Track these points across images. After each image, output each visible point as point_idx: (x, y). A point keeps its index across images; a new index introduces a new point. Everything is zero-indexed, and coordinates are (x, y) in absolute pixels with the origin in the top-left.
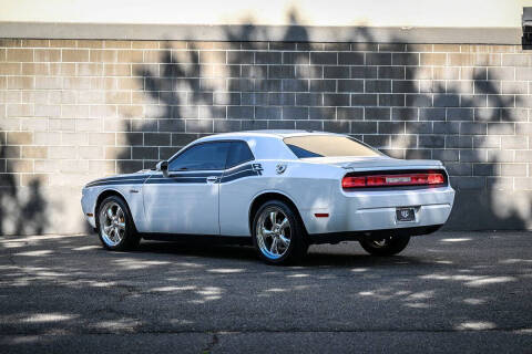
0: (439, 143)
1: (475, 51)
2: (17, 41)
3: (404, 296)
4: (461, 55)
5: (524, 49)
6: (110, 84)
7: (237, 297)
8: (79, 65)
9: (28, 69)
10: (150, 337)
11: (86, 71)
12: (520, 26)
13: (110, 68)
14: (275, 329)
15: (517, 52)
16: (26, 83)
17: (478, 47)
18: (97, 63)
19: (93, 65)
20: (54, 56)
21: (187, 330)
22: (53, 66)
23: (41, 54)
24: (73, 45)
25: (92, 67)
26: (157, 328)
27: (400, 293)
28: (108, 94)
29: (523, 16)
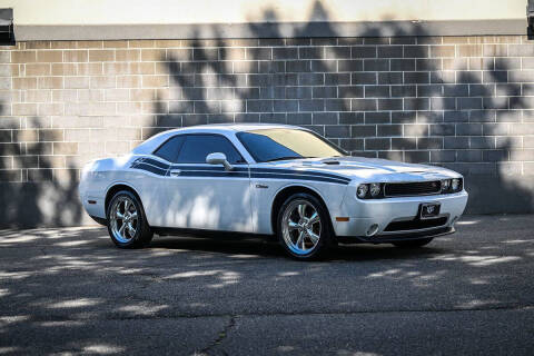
0: (449, 131)
1: (482, 41)
2: (46, 43)
3: (414, 276)
4: (468, 47)
5: (529, 39)
6: (135, 82)
7: (256, 281)
8: (106, 65)
9: (58, 70)
10: (170, 321)
11: (112, 70)
12: (526, 17)
13: (134, 67)
14: (291, 311)
15: (522, 42)
16: (56, 83)
17: (485, 39)
18: (122, 62)
19: (119, 65)
20: (81, 56)
21: (206, 314)
22: (81, 66)
23: (70, 56)
24: (100, 46)
25: (118, 67)
26: (178, 313)
27: (411, 274)
28: (134, 92)
29: (528, 8)
